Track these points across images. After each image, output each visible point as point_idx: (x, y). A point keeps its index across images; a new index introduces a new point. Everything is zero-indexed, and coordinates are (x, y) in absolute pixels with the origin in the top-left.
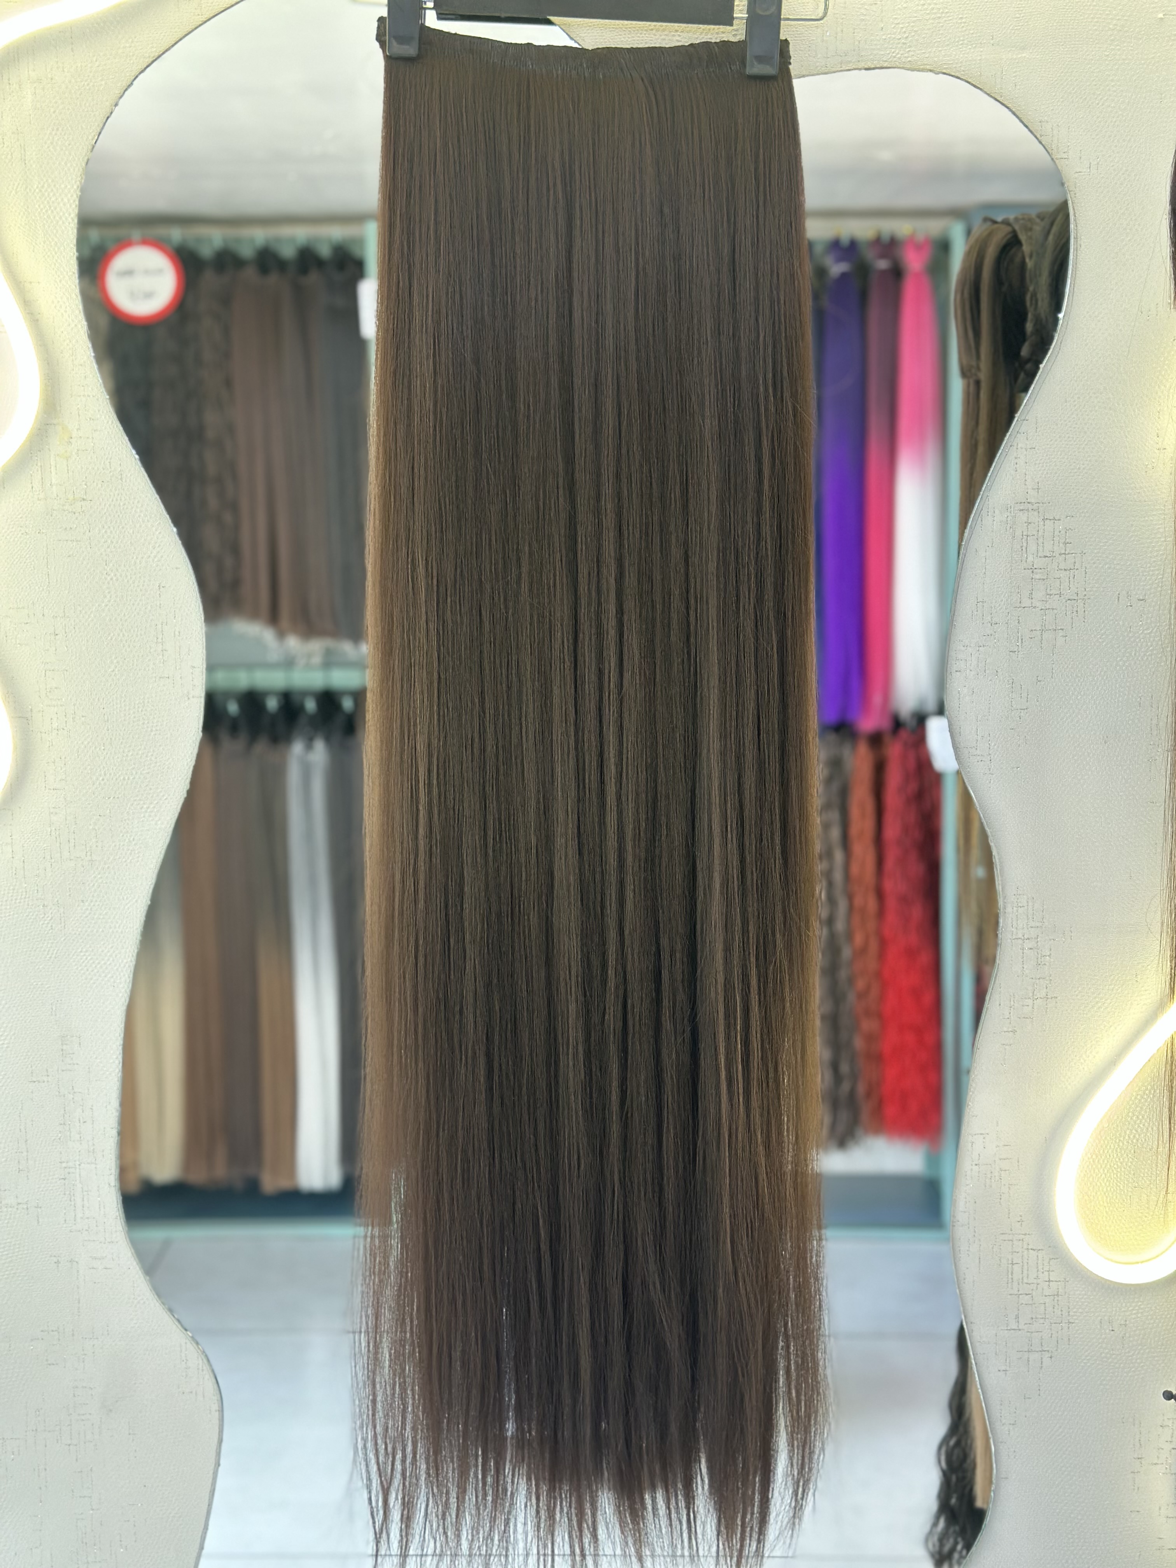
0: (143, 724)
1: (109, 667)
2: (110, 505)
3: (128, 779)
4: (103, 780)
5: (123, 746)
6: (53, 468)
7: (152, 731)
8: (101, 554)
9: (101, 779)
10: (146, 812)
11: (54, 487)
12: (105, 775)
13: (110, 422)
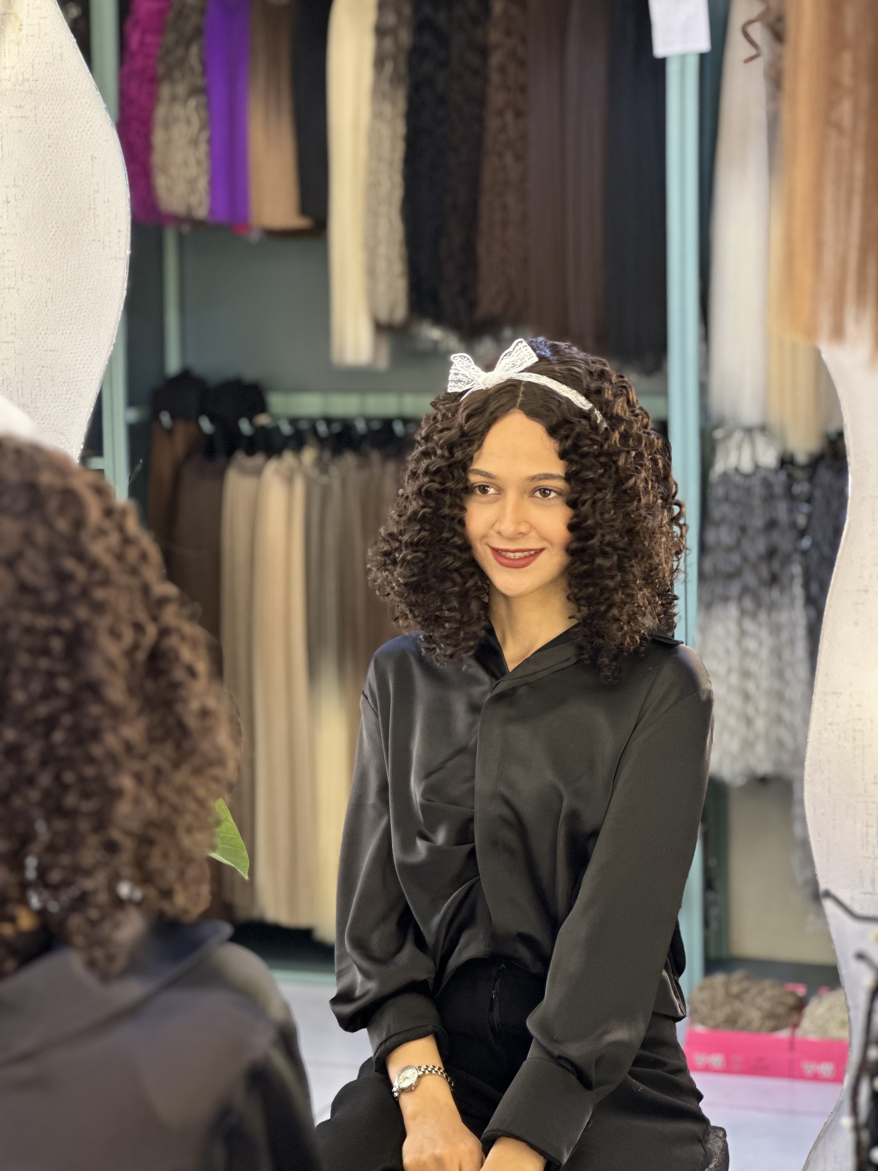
2: (51, 85)
5: (61, 304)
6: (7, 51)
7: (85, 290)
8: (45, 129)
9: (44, 333)
10: (80, 364)
11: (8, 70)
12: (47, 329)
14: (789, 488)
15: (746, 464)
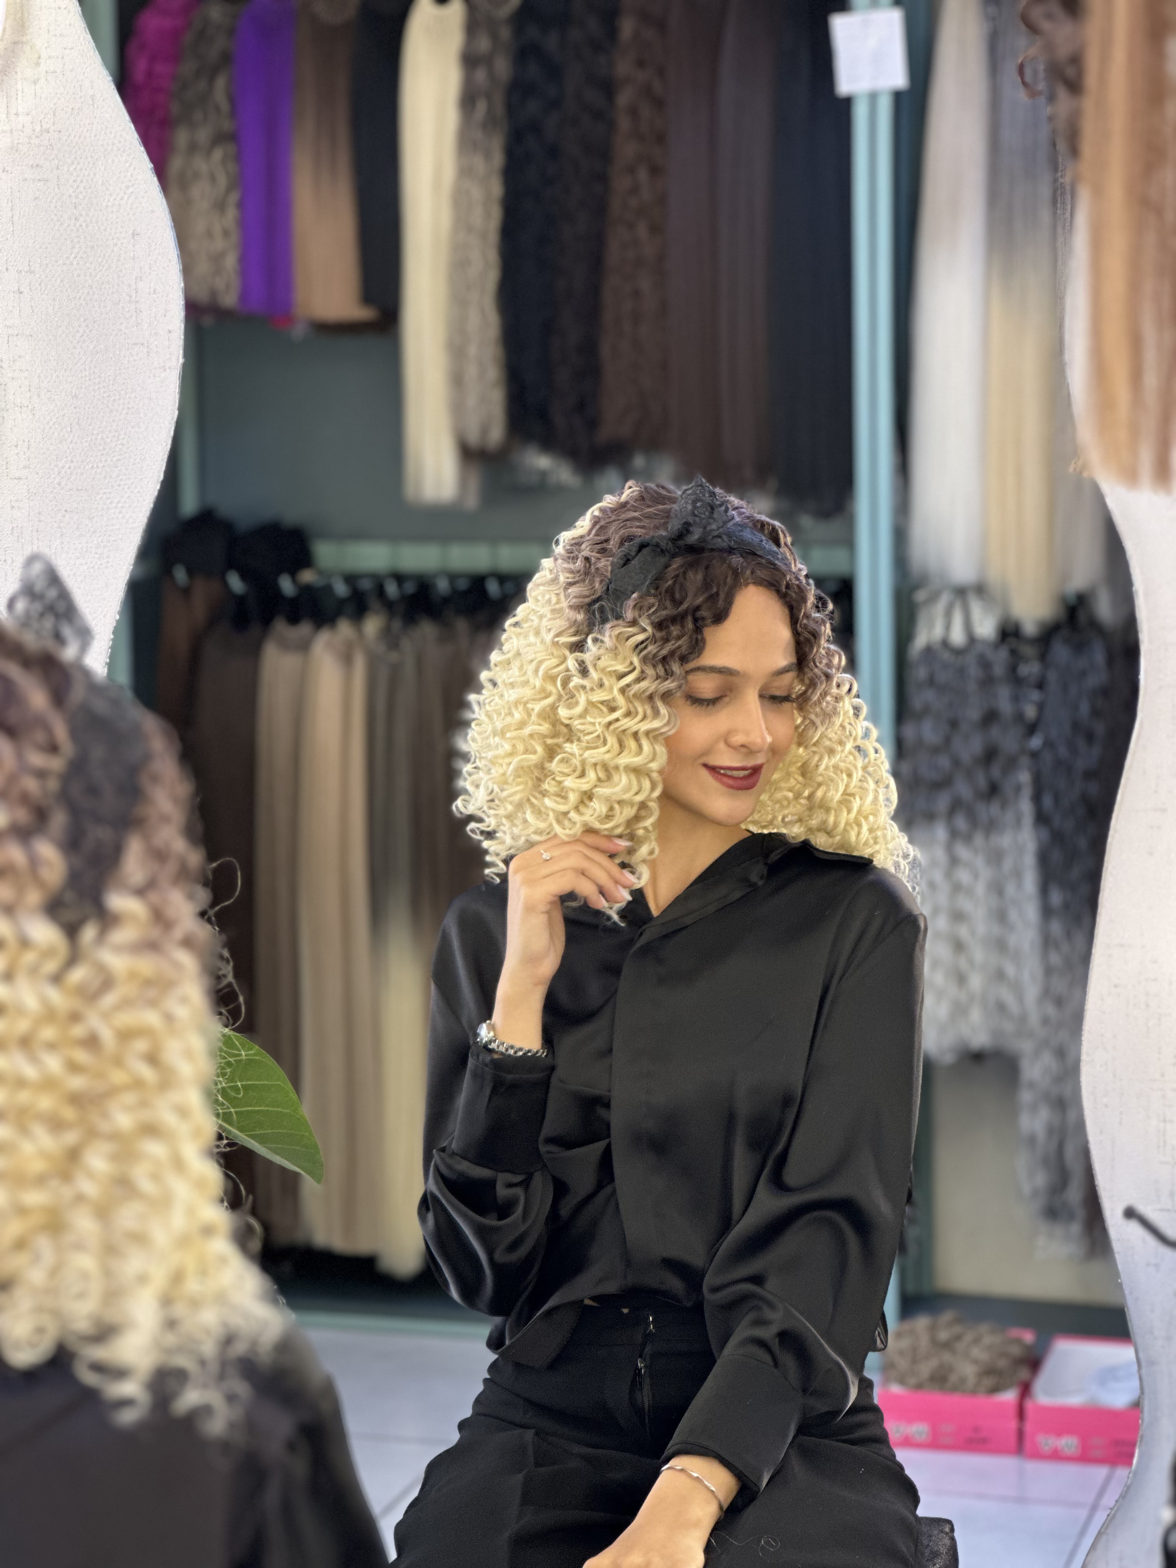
0: (114, 400)
1: (78, 331)
2: (80, 137)
3: (98, 467)
4: (69, 468)
5: (91, 428)
6: (20, 93)
7: (123, 409)
8: (70, 196)
9: (68, 466)
10: (116, 507)
11: (21, 117)
12: (72, 461)
13: (82, 38)
14: (1013, 669)
15: (958, 637)
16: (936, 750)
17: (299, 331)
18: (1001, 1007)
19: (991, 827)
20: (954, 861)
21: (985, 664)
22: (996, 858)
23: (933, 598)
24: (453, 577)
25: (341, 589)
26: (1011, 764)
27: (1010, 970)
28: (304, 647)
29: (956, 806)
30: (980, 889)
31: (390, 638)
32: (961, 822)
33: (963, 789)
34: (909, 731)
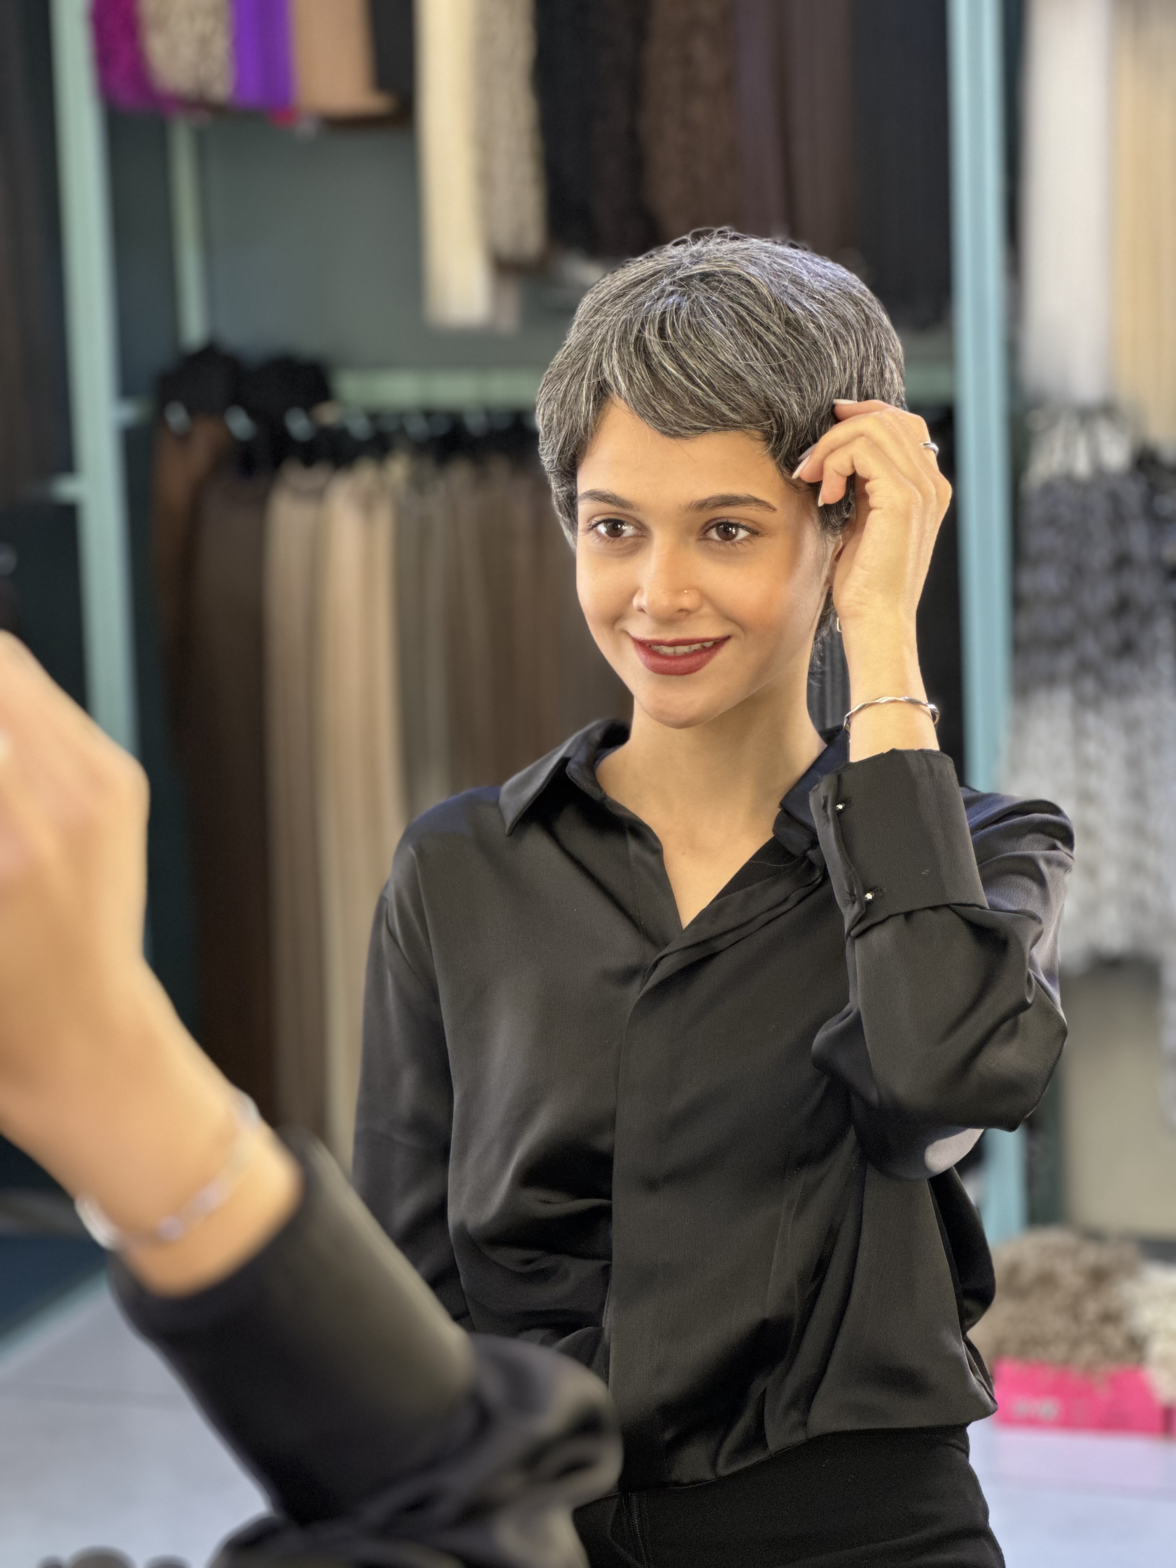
14: (1150, 504)
15: (1082, 466)
16: (1056, 602)
17: (306, 128)
18: (1140, 906)
19: (1124, 691)
20: (1080, 733)
21: (1114, 498)
22: (1131, 727)
23: (1053, 421)
24: (489, 413)
25: (359, 428)
26: (1147, 617)
27: (1151, 858)
28: (319, 496)
29: (1084, 667)
30: (1114, 765)
31: (417, 484)
32: (1089, 686)
33: (1090, 647)
34: (1028, 581)
